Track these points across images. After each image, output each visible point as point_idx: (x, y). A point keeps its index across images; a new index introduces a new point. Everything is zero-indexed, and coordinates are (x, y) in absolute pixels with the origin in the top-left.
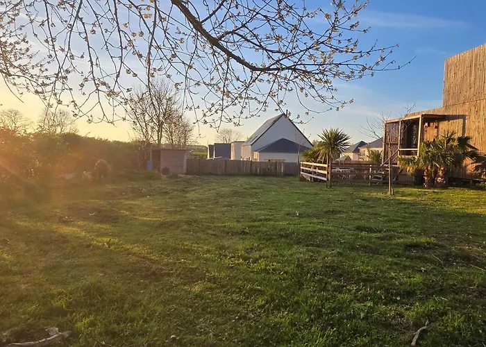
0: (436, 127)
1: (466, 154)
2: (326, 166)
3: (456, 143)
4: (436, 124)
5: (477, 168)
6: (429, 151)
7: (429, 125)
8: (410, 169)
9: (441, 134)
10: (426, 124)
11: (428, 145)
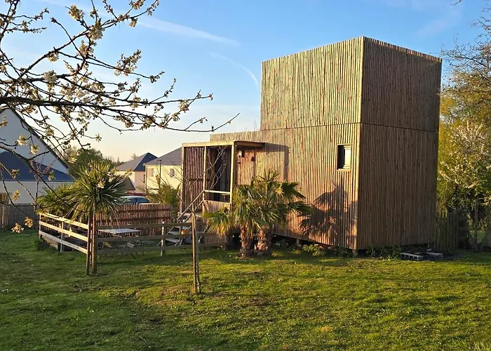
0: (253, 159)
1: (292, 205)
2: (86, 227)
3: (279, 191)
4: (252, 155)
5: (304, 223)
6: (247, 203)
7: (243, 156)
8: (221, 230)
9: (260, 174)
10: (240, 154)
11: (245, 191)
